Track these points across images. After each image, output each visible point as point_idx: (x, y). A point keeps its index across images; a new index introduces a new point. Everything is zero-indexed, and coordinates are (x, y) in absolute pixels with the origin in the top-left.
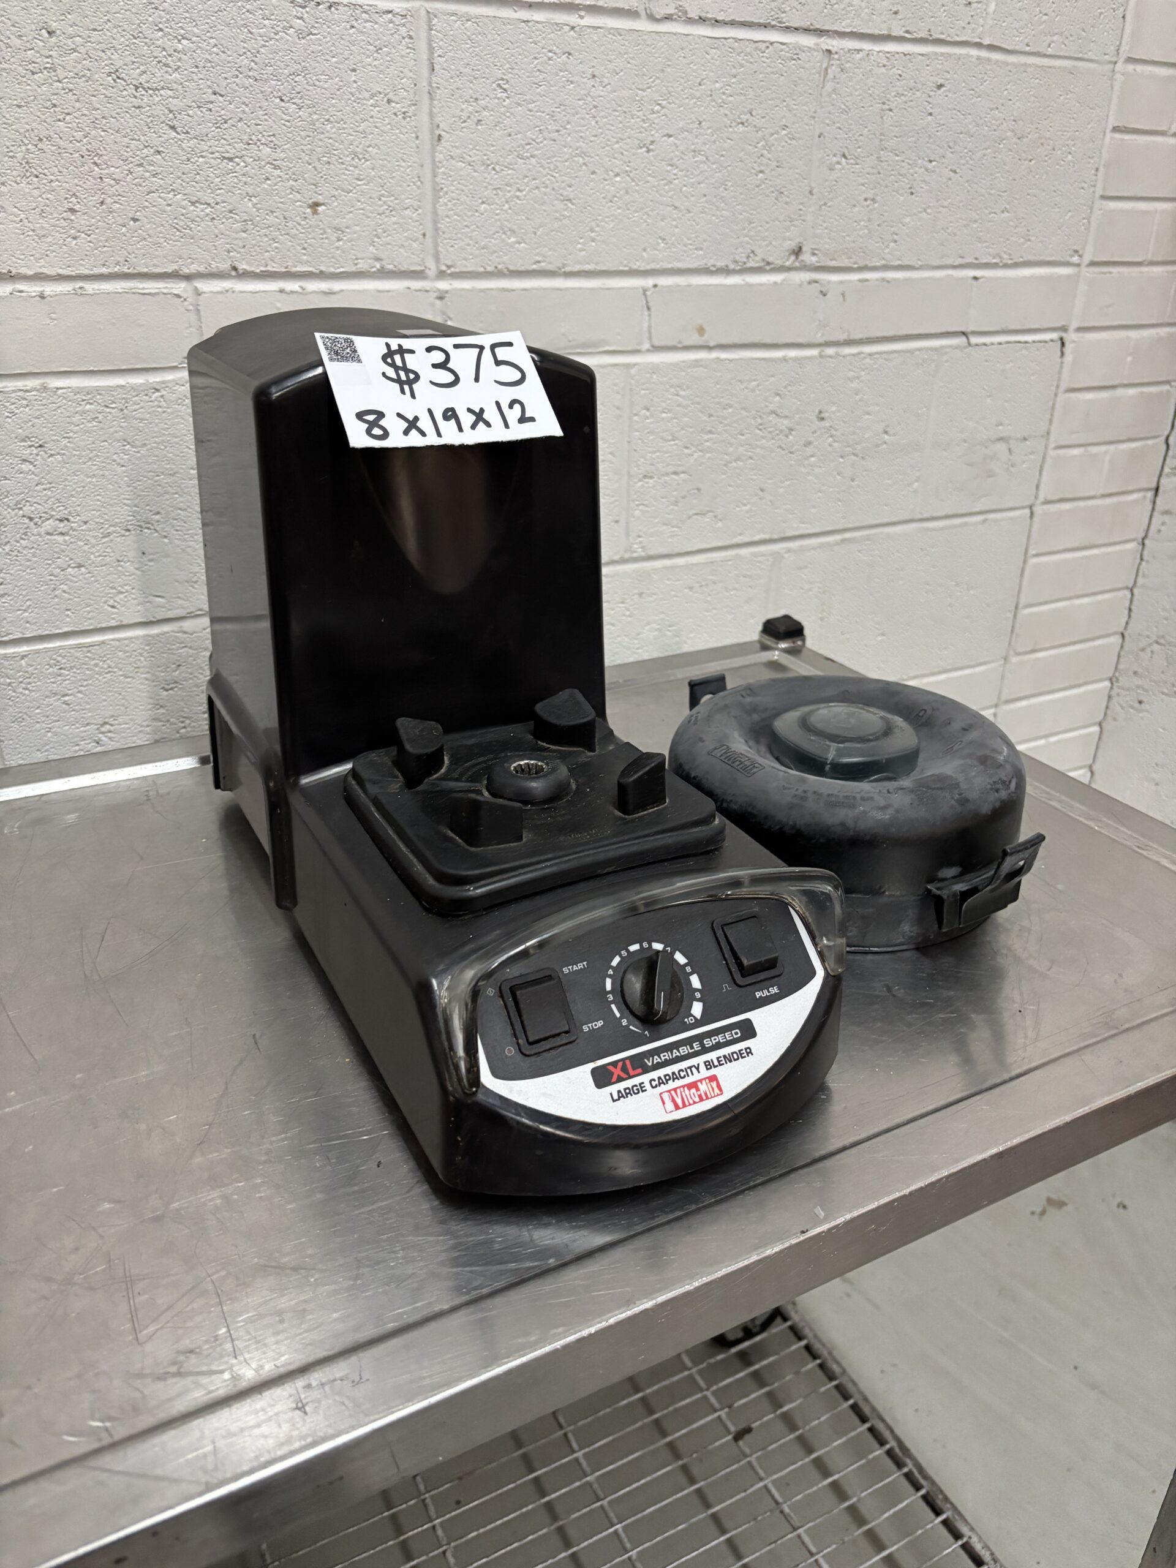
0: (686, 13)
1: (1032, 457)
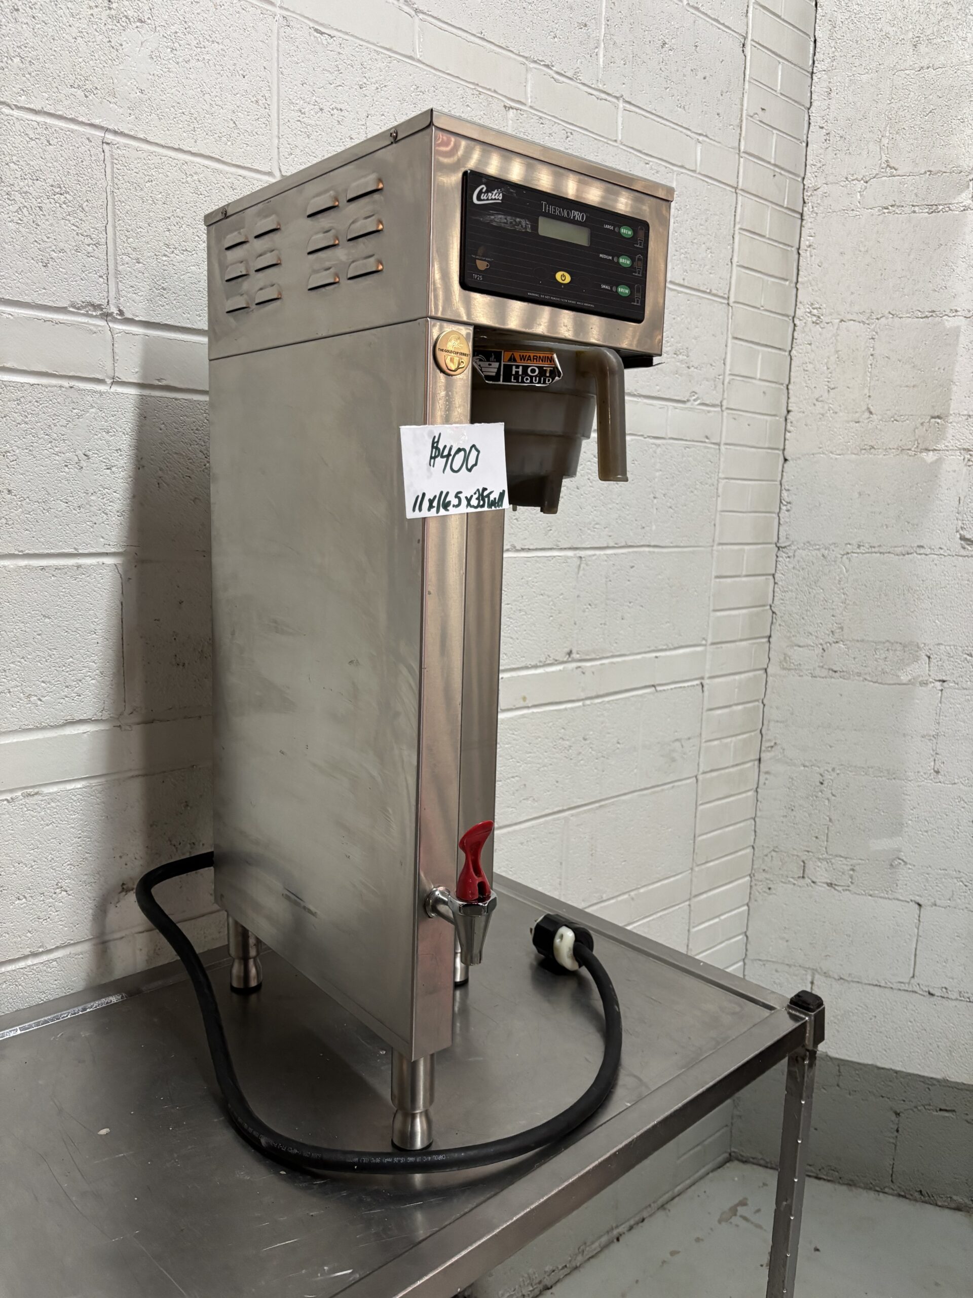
1: (694, 748)
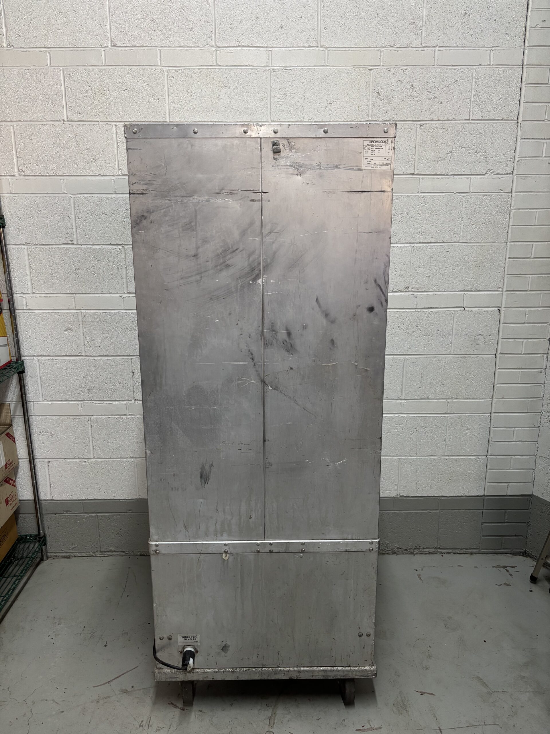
1: (494, 340)
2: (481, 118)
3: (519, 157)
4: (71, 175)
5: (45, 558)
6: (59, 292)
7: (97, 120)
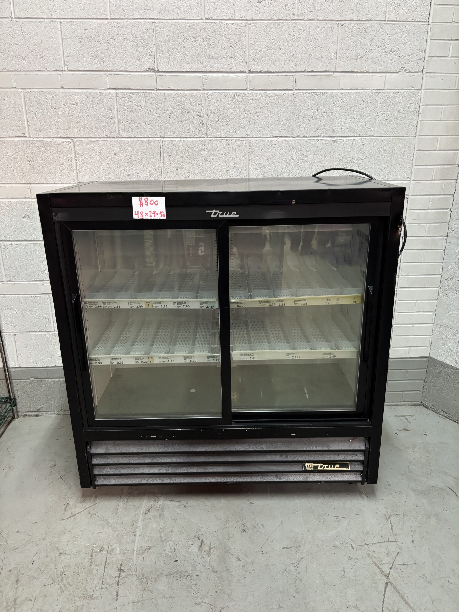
0: (300, 136)
2: (395, 19)
3: (429, 57)
4: (20, 71)
5: (16, 416)
6: (16, 182)
7: (42, 17)
